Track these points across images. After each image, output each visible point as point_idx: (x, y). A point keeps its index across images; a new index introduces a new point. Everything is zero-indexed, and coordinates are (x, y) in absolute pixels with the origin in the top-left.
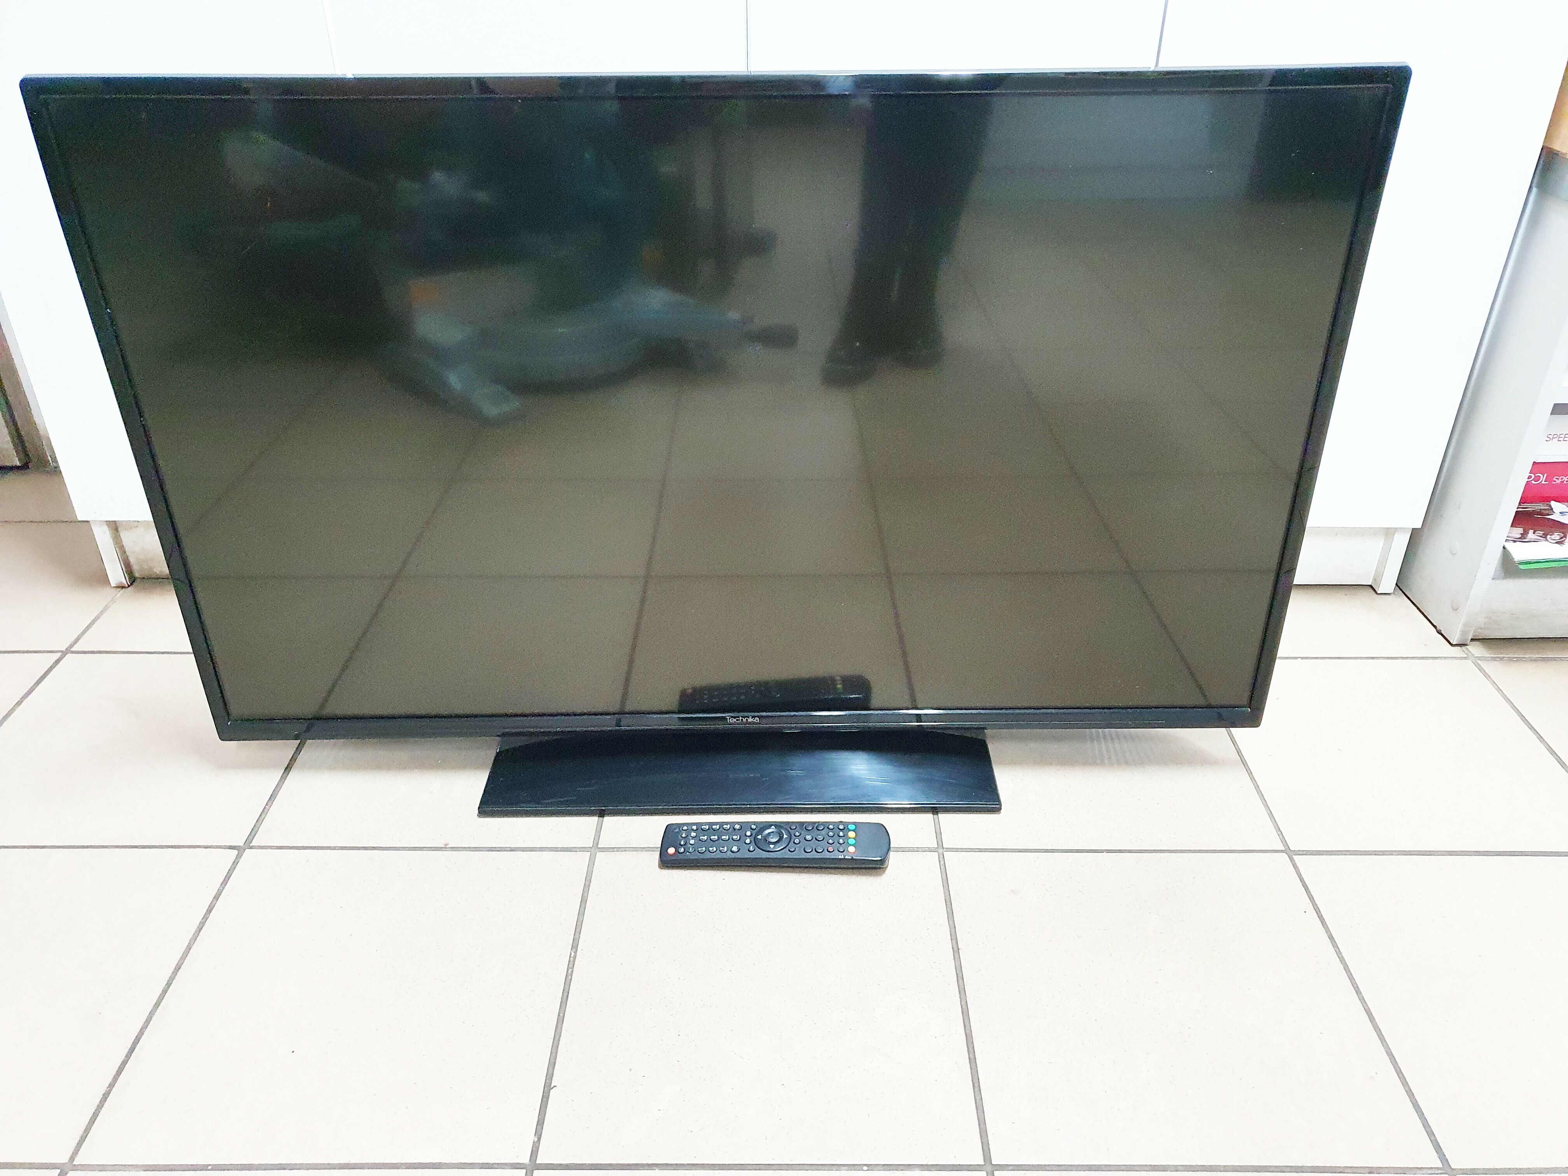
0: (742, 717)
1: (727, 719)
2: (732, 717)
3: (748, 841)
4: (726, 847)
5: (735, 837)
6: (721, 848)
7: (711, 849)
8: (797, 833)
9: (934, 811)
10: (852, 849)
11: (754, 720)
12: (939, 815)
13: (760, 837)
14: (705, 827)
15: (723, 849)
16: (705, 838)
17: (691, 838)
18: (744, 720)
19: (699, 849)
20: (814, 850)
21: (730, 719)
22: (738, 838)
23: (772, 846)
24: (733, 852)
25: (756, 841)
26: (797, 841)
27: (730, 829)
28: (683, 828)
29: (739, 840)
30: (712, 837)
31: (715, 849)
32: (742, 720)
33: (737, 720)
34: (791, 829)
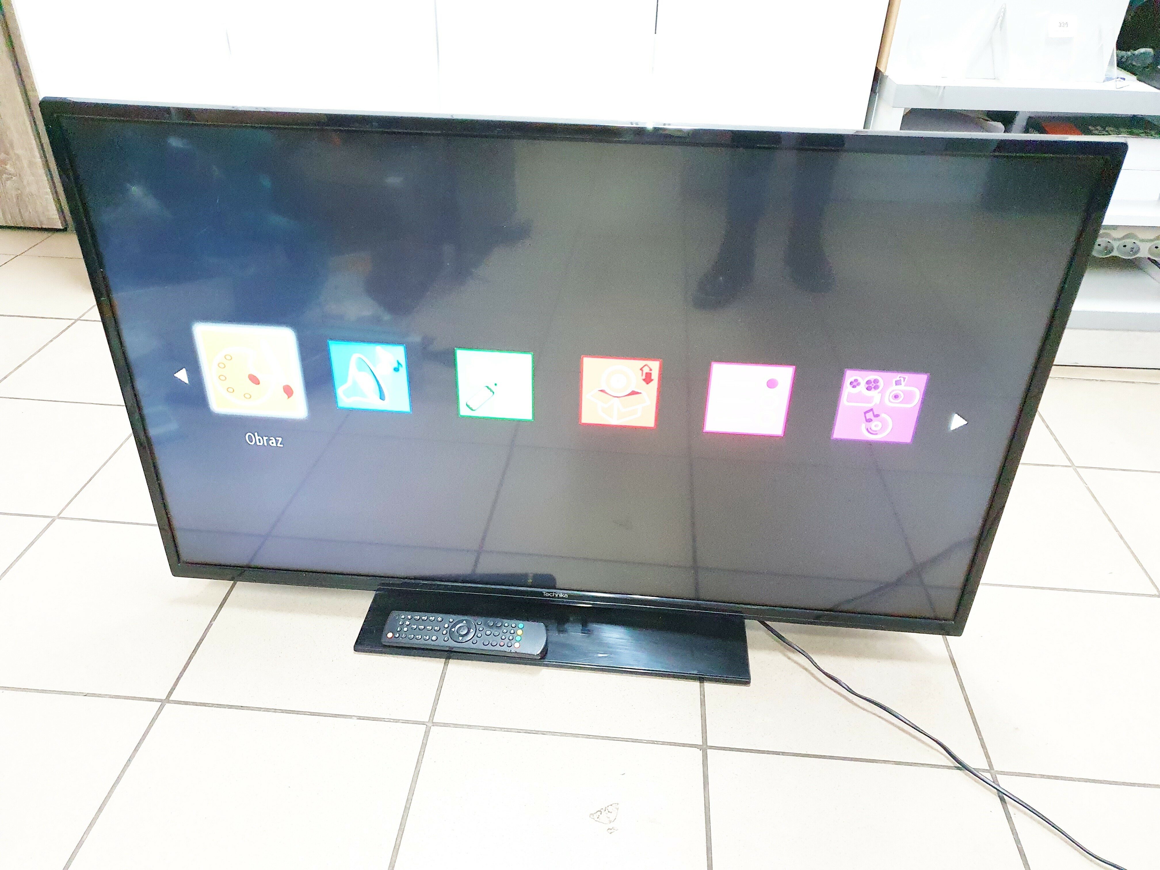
0: (554, 593)
1: (543, 593)
2: (547, 592)
3: (444, 632)
4: (428, 636)
5: (436, 628)
6: (425, 637)
7: (417, 637)
8: (481, 628)
9: (701, 680)
10: (517, 645)
11: (564, 595)
12: (705, 683)
13: (453, 630)
14: (416, 617)
15: (426, 637)
16: (415, 627)
17: (405, 625)
18: (557, 596)
19: (409, 636)
20: (490, 644)
21: (545, 593)
22: (438, 629)
23: (461, 638)
24: (432, 640)
25: (451, 633)
26: (479, 635)
27: (434, 620)
28: (402, 617)
29: (438, 631)
30: (420, 627)
31: (420, 637)
32: (555, 595)
33: (551, 595)
34: (478, 624)
